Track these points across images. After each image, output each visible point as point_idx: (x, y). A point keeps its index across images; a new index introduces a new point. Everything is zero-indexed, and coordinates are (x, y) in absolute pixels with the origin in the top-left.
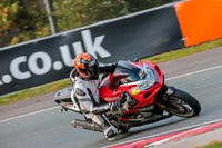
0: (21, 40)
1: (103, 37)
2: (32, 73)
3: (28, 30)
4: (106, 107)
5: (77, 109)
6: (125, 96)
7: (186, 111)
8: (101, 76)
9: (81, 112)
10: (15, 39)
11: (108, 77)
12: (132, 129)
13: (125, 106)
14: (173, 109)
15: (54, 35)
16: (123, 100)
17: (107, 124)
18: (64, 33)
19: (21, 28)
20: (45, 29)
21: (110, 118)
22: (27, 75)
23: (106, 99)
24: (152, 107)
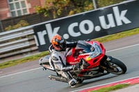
0: (75, 13)
1: (126, 11)
2: (81, 33)
3: (79, 6)
4: (70, 68)
5: (53, 69)
6: (82, 61)
7: (118, 71)
8: (67, 49)
9: (55, 71)
10: (71, 12)
11: (72, 50)
12: (85, 81)
13: (82, 67)
14: (110, 70)
15: (96, 9)
16: (81, 64)
17: (70, 78)
18: (102, 9)
19: (75, 5)
20: (90, 5)
21: (72, 74)
22: (78, 34)
23: (70, 63)
24: (98, 68)
